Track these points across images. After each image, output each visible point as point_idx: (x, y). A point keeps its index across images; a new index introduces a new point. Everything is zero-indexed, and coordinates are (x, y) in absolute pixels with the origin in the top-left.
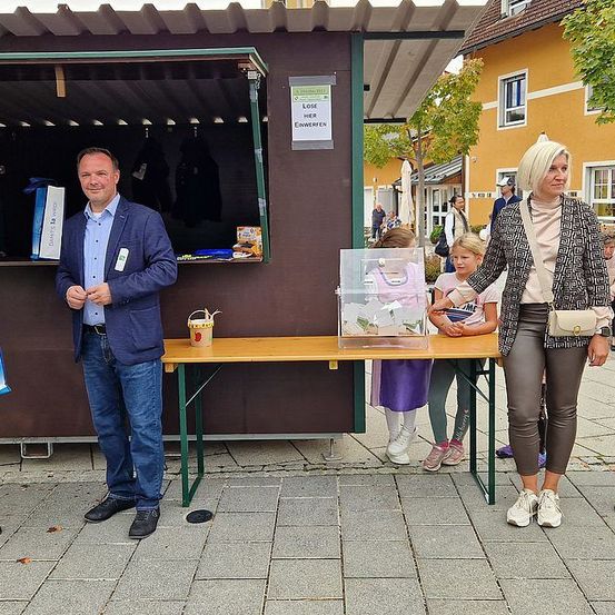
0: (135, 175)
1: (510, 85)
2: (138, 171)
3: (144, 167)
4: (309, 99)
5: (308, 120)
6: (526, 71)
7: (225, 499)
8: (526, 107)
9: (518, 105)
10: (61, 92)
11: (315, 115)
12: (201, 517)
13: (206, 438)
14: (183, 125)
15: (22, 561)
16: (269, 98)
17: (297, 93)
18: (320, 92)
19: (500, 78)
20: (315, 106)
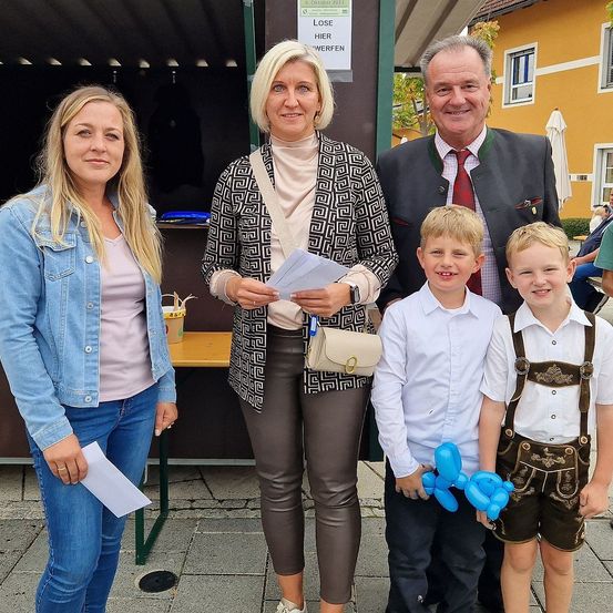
1: (517, 60)
4: (321, 13)
5: (320, 42)
6: (535, 45)
7: (194, 553)
8: (534, 83)
9: (526, 81)
11: (329, 36)
12: (159, 582)
13: (171, 462)
14: (159, 69)
16: (267, 10)
17: (306, 5)
18: (336, 4)
19: (507, 52)
20: (330, 23)
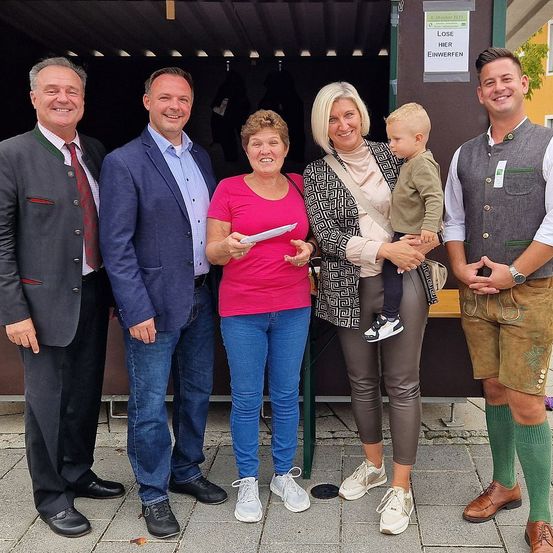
0: (216, 110)
2: (219, 106)
3: (225, 102)
4: (444, 26)
5: (443, 50)
7: (348, 471)
10: (171, 15)
11: (450, 44)
13: (319, 399)
14: (267, 57)
15: (137, 541)
17: (432, 19)
18: (456, 19)
20: (451, 34)
